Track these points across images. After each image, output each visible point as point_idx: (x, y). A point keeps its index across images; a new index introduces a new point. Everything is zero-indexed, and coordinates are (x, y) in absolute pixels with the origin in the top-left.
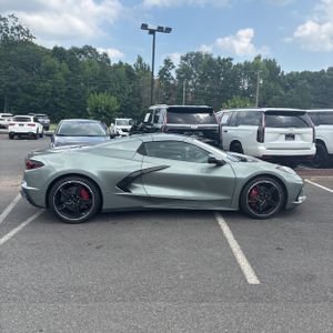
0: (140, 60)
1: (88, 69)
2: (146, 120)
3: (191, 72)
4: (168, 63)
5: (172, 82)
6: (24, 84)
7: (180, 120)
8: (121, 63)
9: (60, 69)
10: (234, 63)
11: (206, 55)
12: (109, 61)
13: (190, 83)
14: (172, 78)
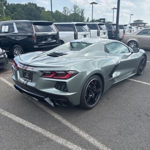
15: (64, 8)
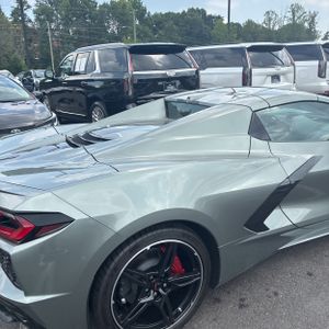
3: (52, 13)
5: (29, 25)
10: (99, 2)
13: (53, 27)
14: (30, 21)
15: (268, 13)
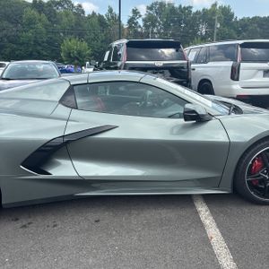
0: (111, 10)
1: (65, 20)
2: (106, 59)
3: (156, 20)
4: (135, 12)
5: (139, 30)
6: (9, 34)
7: (143, 57)
8: (94, 13)
9: (40, 20)
10: (194, 10)
11: (169, 4)
12: (83, 12)
13: (155, 31)
14: (140, 26)
